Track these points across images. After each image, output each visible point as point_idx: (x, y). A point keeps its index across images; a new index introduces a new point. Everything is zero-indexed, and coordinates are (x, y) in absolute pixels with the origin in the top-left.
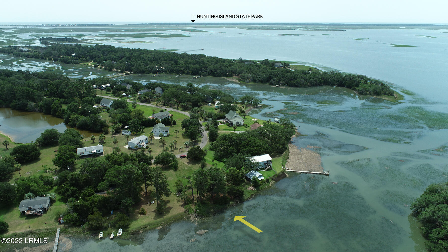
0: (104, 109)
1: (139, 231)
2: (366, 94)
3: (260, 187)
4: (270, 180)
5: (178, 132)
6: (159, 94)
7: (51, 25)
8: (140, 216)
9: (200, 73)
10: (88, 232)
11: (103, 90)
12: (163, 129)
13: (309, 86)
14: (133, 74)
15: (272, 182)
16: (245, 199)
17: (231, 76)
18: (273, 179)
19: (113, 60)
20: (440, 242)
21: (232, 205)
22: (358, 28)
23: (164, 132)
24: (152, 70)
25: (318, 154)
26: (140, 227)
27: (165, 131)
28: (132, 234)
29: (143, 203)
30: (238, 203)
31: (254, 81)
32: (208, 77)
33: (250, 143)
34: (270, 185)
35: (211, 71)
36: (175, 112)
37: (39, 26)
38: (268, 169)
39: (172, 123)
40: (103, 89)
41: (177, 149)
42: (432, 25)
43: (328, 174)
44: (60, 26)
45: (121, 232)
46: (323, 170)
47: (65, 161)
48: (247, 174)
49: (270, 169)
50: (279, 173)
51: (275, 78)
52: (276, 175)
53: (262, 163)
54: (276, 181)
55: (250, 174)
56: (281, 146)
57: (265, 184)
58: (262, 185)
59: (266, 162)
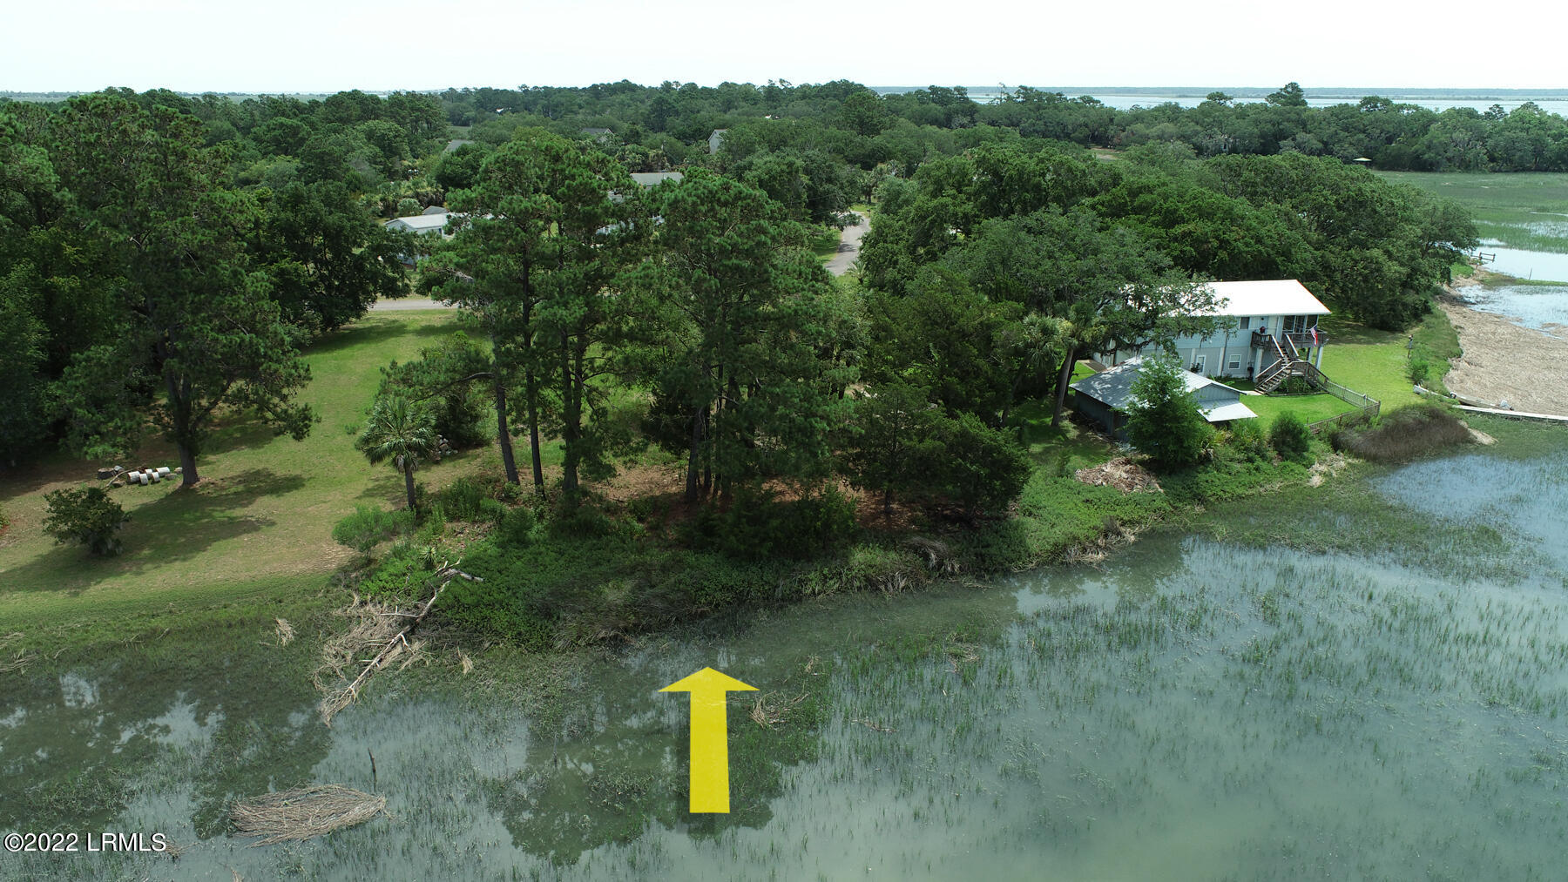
3: (1202, 477)
4: (1317, 446)
13: (1495, 171)
15: (1326, 467)
16: (1034, 545)
18: (1336, 444)
21: (871, 585)
30: (940, 572)
33: (1145, 198)
34: (1317, 480)
38: (1291, 380)
48: (1087, 382)
49: (1309, 384)
50: (1394, 414)
51: (1301, 136)
52: (1366, 419)
53: (1242, 336)
54: (1373, 459)
55: (1116, 379)
56: (1394, 269)
57: (1259, 462)
58: (1237, 466)
59: (1275, 331)
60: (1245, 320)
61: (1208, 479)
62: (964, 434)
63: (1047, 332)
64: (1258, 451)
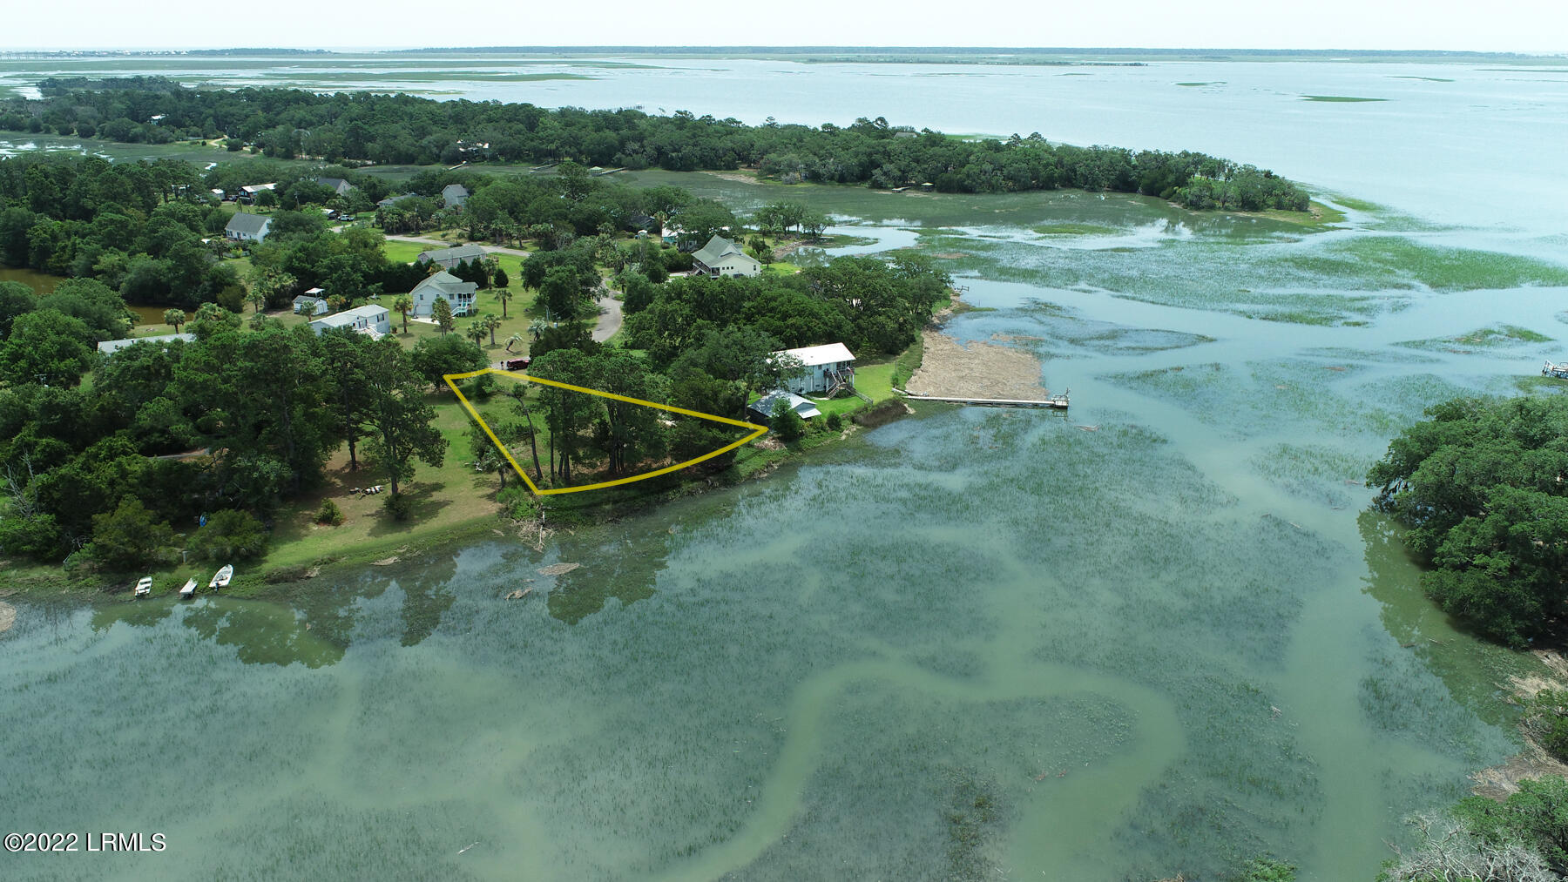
0: (237, 247)
1: (304, 570)
2: (1212, 207)
3: (801, 441)
4: (845, 423)
5: (507, 298)
6: (456, 207)
7: (94, 52)
8: (316, 528)
9: (620, 159)
10: (92, 579)
11: (246, 203)
12: (452, 289)
13: (1011, 191)
14: (373, 165)
15: (849, 430)
16: (743, 474)
17: (731, 167)
18: (854, 421)
19: (301, 124)
20: (1479, 559)
21: (690, 493)
22: (1192, 59)
23: (456, 297)
24: (444, 153)
25: (1029, 356)
26: (307, 562)
27: (460, 296)
28: (274, 582)
29: (337, 492)
30: (713, 487)
31: (814, 177)
32: (647, 171)
34: (844, 437)
35: (659, 150)
36: (511, 255)
37: (47, 54)
38: (841, 391)
39: (492, 279)
40: (247, 200)
41: (500, 346)
42: (1440, 53)
43: (1065, 404)
44: (128, 56)
45: (229, 576)
46: (1047, 395)
47: (38, 365)
48: (755, 404)
49: (848, 393)
50: (880, 404)
51: (887, 167)
52: (866, 409)
53: (818, 374)
54: (866, 426)
55: (767, 402)
56: (891, 325)
57: (822, 433)
58: (814, 435)
59: (833, 370)
60: (820, 366)
61: (804, 442)
62: (714, 437)
63: (738, 389)
64: (822, 428)
